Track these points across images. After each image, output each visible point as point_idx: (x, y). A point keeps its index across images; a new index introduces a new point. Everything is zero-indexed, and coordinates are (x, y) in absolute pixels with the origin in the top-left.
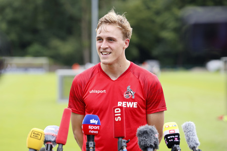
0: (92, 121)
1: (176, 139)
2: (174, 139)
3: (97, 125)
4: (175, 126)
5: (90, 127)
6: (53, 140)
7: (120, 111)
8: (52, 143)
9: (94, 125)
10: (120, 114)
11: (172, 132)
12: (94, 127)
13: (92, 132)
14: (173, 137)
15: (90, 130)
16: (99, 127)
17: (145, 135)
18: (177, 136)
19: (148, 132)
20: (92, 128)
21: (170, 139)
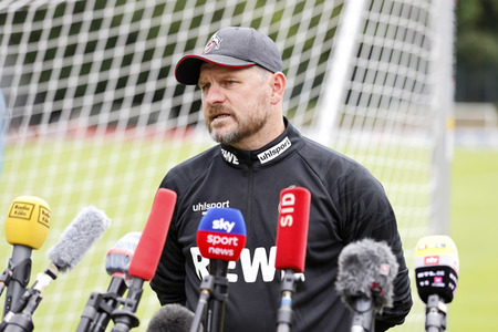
0: (218, 224)
1: (438, 280)
2: (431, 279)
3: (229, 235)
4: (444, 246)
5: (211, 239)
6: (126, 266)
7: (292, 202)
8: (124, 276)
9: (222, 233)
10: (291, 210)
11: (432, 262)
12: (221, 240)
13: (217, 251)
14: (431, 274)
15: (211, 245)
16: (235, 239)
17: (353, 266)
18: (442, 273)
19: (360, 259)
20: (215, 242)
21: (424, 279)
